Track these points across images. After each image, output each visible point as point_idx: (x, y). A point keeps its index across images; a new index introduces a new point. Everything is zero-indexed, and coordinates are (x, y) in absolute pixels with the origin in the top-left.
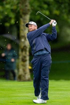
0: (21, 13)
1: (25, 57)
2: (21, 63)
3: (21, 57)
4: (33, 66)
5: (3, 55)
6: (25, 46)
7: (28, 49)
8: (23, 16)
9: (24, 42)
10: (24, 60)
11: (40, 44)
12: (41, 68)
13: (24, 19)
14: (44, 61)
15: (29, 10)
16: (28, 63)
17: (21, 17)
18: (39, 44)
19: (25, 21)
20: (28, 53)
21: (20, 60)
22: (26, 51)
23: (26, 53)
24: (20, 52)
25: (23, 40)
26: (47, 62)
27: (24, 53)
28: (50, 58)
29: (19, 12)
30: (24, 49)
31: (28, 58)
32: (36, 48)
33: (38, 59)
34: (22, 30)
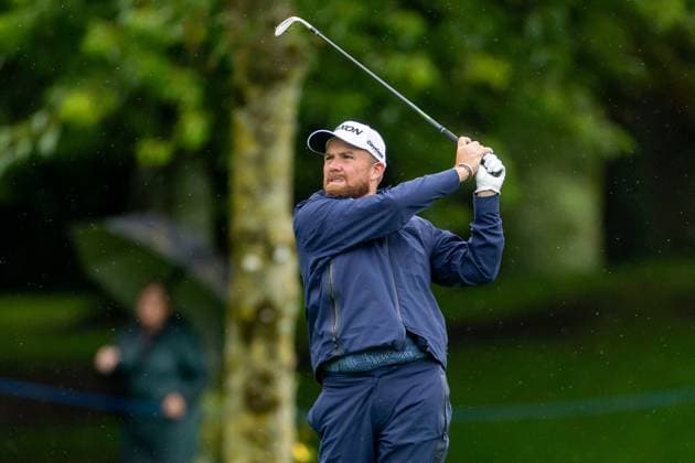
0: (239, 77)
1: (267, 379)
2: (237, 423)
3: (236, 381)
4: (322, 444)
5: (107, 359)
6: (266, 305)
7: (286, 327)
8: (253, 93)
9: (259, 277)
10: (259, 404)
11: (374, 303)
12: (377, 454)
13: (263, 117)
14: (397, 410)
15: (292, 52)
16: (285, 419)
17: (241, 101)
18: (367, 301)
19: (268, 129)
20: (286, 353)
21: (234, 401)
22: (271, 335)
23: (272, 354)
24: (233, 348)
25: (252, 262)
26: (414, 414)
27: (259, 351)
28: (440, 386)
29: (223, 70)
30: (258, 326)
31: (286, 387)
32: (345, 329)
33: (354, 394)
34: (247, 192)
